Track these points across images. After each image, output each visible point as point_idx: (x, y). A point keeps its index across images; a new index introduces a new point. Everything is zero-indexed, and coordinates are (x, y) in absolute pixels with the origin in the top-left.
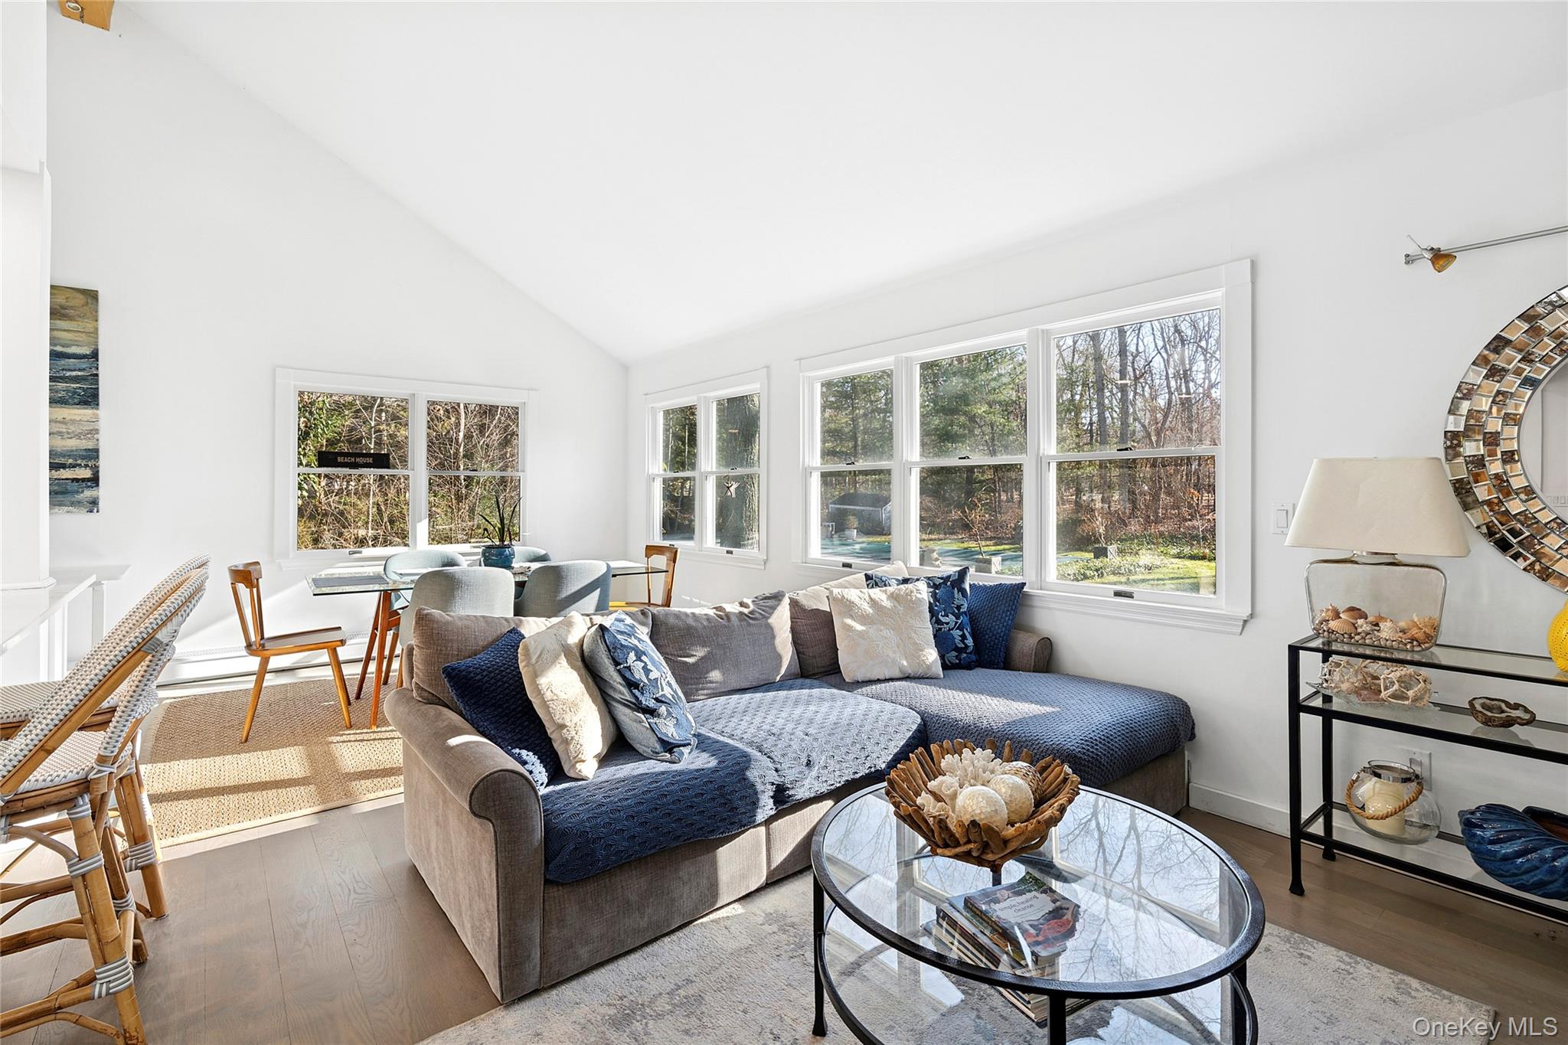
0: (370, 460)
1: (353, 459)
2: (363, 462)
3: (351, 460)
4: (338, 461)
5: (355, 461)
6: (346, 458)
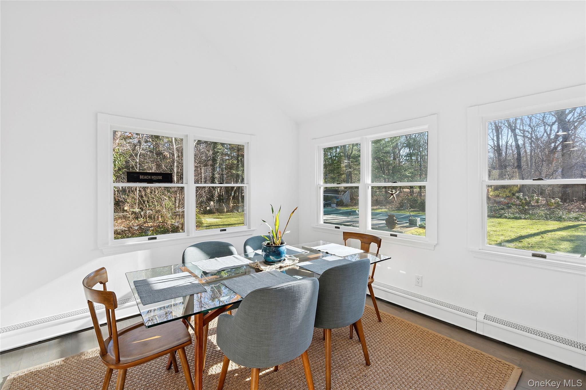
0: (160, 178)
1: (150, 177)
2: (156, 179)
3: (148, 177)
4: (140, 178)
5: (151, 178)
6: (145, 176)
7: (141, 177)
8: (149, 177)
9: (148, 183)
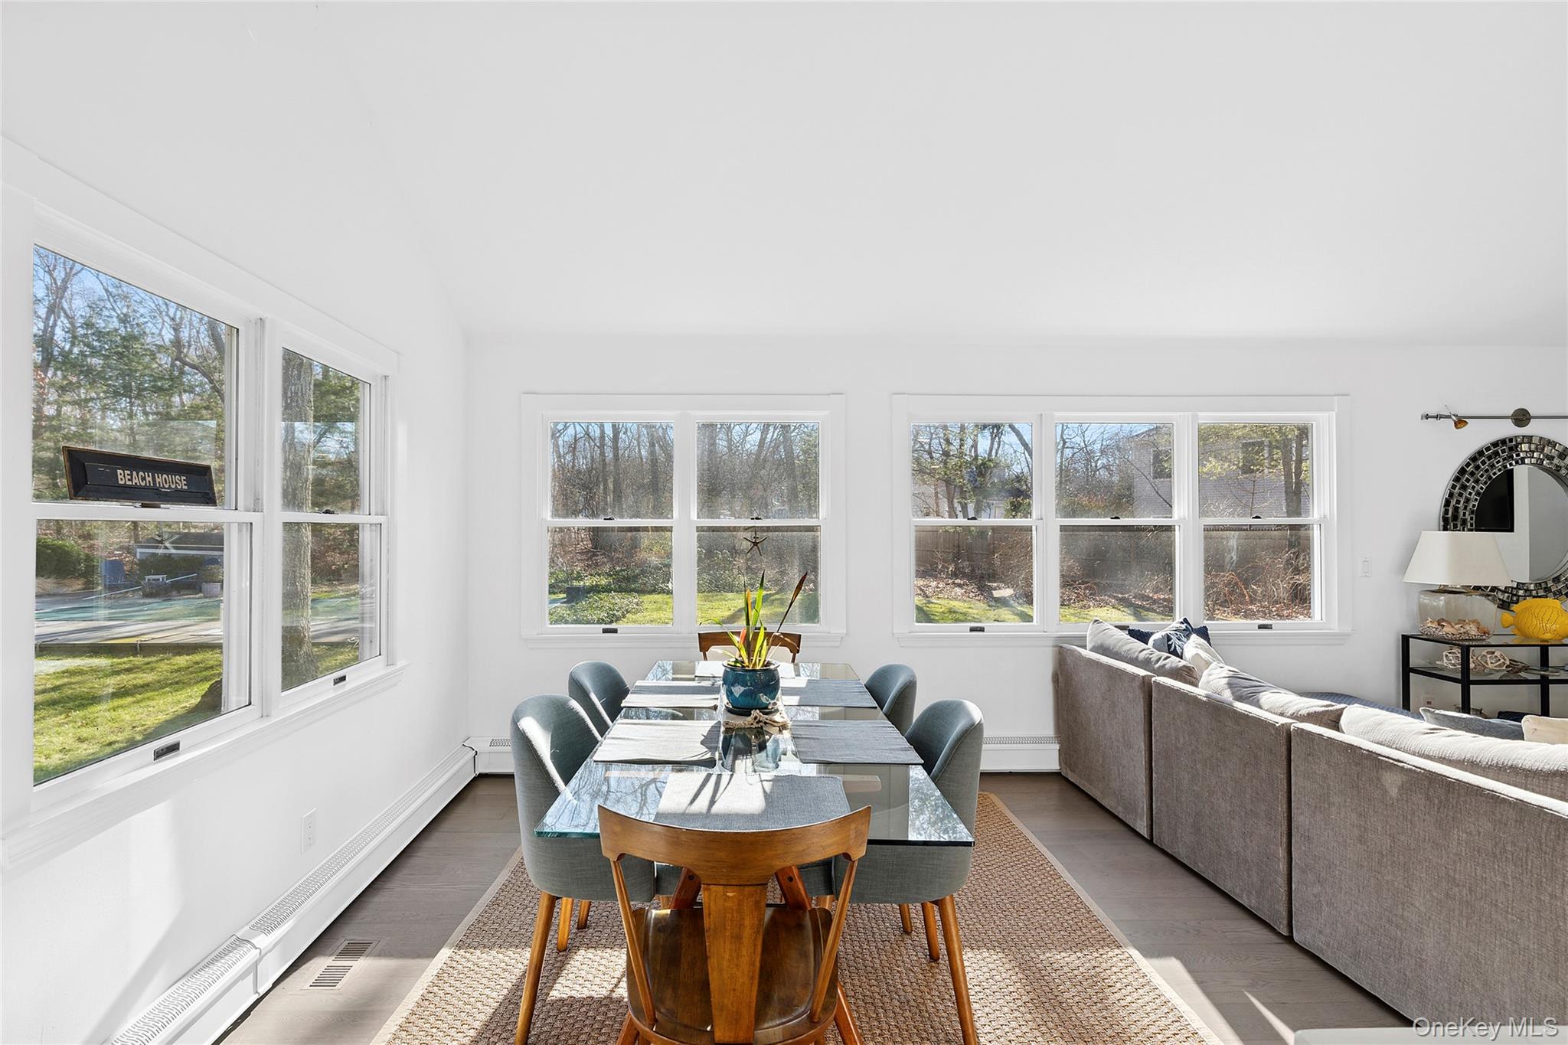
0: (181, 482)
1: (150, 479)
2: (170, 487)
3: (144, 479)
4: (120, 482)
5: (155, 483)
6: (134, 473)
7: (123, 477)
8: (148, 479)
9: (143, 506)
